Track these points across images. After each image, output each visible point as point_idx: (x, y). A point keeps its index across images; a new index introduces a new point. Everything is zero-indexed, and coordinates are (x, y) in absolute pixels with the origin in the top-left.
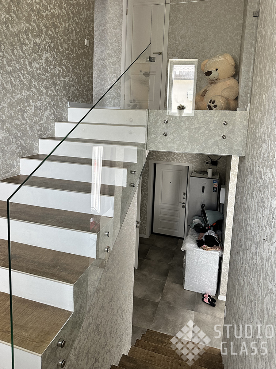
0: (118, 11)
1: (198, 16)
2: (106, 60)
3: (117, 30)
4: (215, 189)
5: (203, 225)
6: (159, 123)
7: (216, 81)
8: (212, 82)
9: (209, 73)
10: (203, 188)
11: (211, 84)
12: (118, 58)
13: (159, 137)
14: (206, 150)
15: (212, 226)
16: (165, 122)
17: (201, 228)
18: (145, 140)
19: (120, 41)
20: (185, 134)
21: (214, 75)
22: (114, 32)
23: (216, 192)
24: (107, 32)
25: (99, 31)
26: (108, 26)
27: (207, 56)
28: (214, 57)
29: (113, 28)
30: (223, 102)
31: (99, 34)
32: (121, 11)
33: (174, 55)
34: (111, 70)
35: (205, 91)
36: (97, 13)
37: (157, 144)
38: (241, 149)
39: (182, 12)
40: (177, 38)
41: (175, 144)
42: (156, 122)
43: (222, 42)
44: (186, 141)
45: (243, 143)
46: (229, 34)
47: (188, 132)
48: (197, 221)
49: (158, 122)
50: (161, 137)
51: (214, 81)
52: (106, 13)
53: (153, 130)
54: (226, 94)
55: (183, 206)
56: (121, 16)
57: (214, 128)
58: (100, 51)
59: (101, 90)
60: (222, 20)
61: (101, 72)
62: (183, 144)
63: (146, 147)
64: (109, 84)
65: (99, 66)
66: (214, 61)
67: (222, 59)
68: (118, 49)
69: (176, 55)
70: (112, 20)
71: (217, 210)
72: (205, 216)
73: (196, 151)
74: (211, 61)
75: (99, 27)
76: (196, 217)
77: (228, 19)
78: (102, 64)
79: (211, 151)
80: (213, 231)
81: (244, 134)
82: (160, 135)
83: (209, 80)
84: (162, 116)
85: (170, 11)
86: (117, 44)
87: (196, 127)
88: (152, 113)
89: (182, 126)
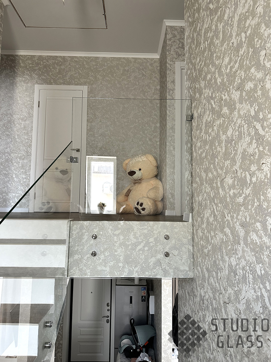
0: (29, 103)
1: (116, 116)
2: (12, 154)
3: (27, 122)
4: (144, 298)
5: (134, 347)
6: (85, 239)
7: (140, 181)
8: (136, 181)
9: (132, 173)
10: (131, 298)
11: (135, 183)
12: (27, 152)
13: (86, 258)
14: (147, 273)
15: (144, 346)
16: (94, 238)
17: (132, 351)
18: (66, 263)
19: (30, 134)
20: (119, 252)
21: (138, 175)
22: (23, 124)
23: (145, 301)
24: (14, 124)
25: (4, 121)
26: (15, 117)
27: (128, 155)
28: (136, 157)
29: (22, 120)
30: (151, 204)
31: (4, 125)
32: (31, 103)
33: (93, 153)
34: (18, 165)
35: (129, 191)
36: (3, 102)
37: (83, 268)
38: (187, 269)
39: (100, 110)
40: (96, 135)
41: (107, 267)
42: (80, 237)
43: (141, 142)
44: (122, 261)
45: (189, 262)
46: (148, 135)
47: (123, 250)
48: (126, 342)
49: (83, 237)
50: (88, 258)
51: (138, 181)
52: (14, 103)
53: (76, 249)
54: (152, 195)
55: (107, 320)
56: (32, 108)
57: (154, 243)
58: (4, 143)
59: (4, 188)
60: (140, 122)
61: (5, 167)
62: (118, 265)
63: (66, 273)
64: (14, 181)
65: (3, 160)
66: (136, 160)
67: (144, 159)
68: (28, 142)
69: (95, 153)
70: (21, 111)
71: (147, 324)
72: (135, 333)
73: (135, 274)
74: (134, 161)
75: (5, 117)
76: (124, 337)
77: (145, 121)
78: (7, 158)
79: (153, 274)
80: (145, 354)
81: (189, 251)
82: (87, 255)
83: (133, 180)
84: (89, 229)
85: (87, 109)
86: (26, 137)
87: (133, 242)
88: (75, 226)
89: (116, 242)
